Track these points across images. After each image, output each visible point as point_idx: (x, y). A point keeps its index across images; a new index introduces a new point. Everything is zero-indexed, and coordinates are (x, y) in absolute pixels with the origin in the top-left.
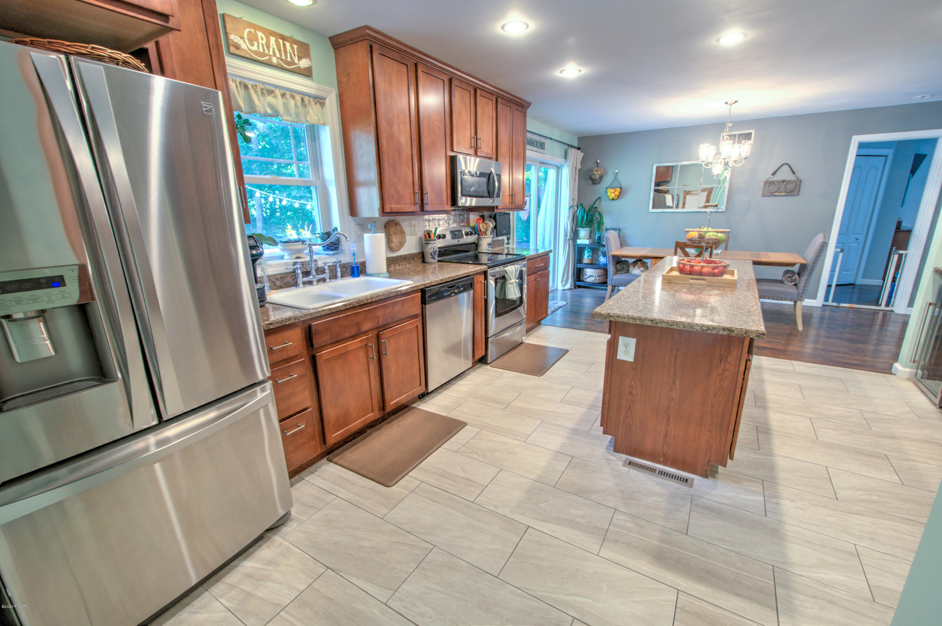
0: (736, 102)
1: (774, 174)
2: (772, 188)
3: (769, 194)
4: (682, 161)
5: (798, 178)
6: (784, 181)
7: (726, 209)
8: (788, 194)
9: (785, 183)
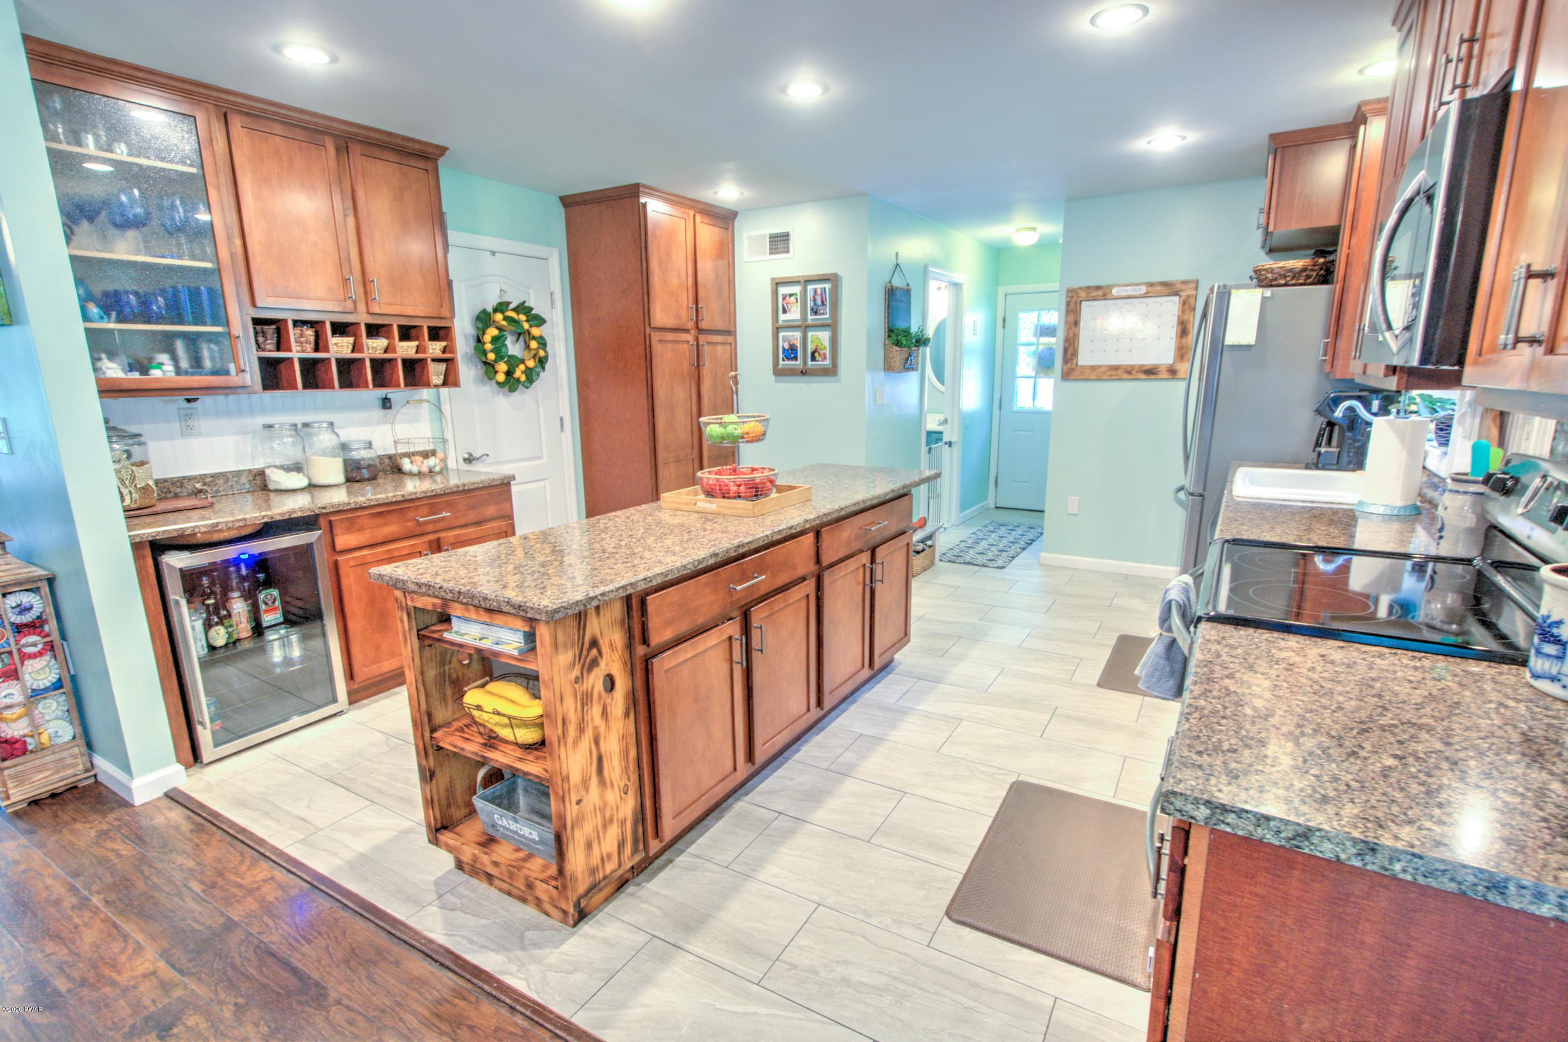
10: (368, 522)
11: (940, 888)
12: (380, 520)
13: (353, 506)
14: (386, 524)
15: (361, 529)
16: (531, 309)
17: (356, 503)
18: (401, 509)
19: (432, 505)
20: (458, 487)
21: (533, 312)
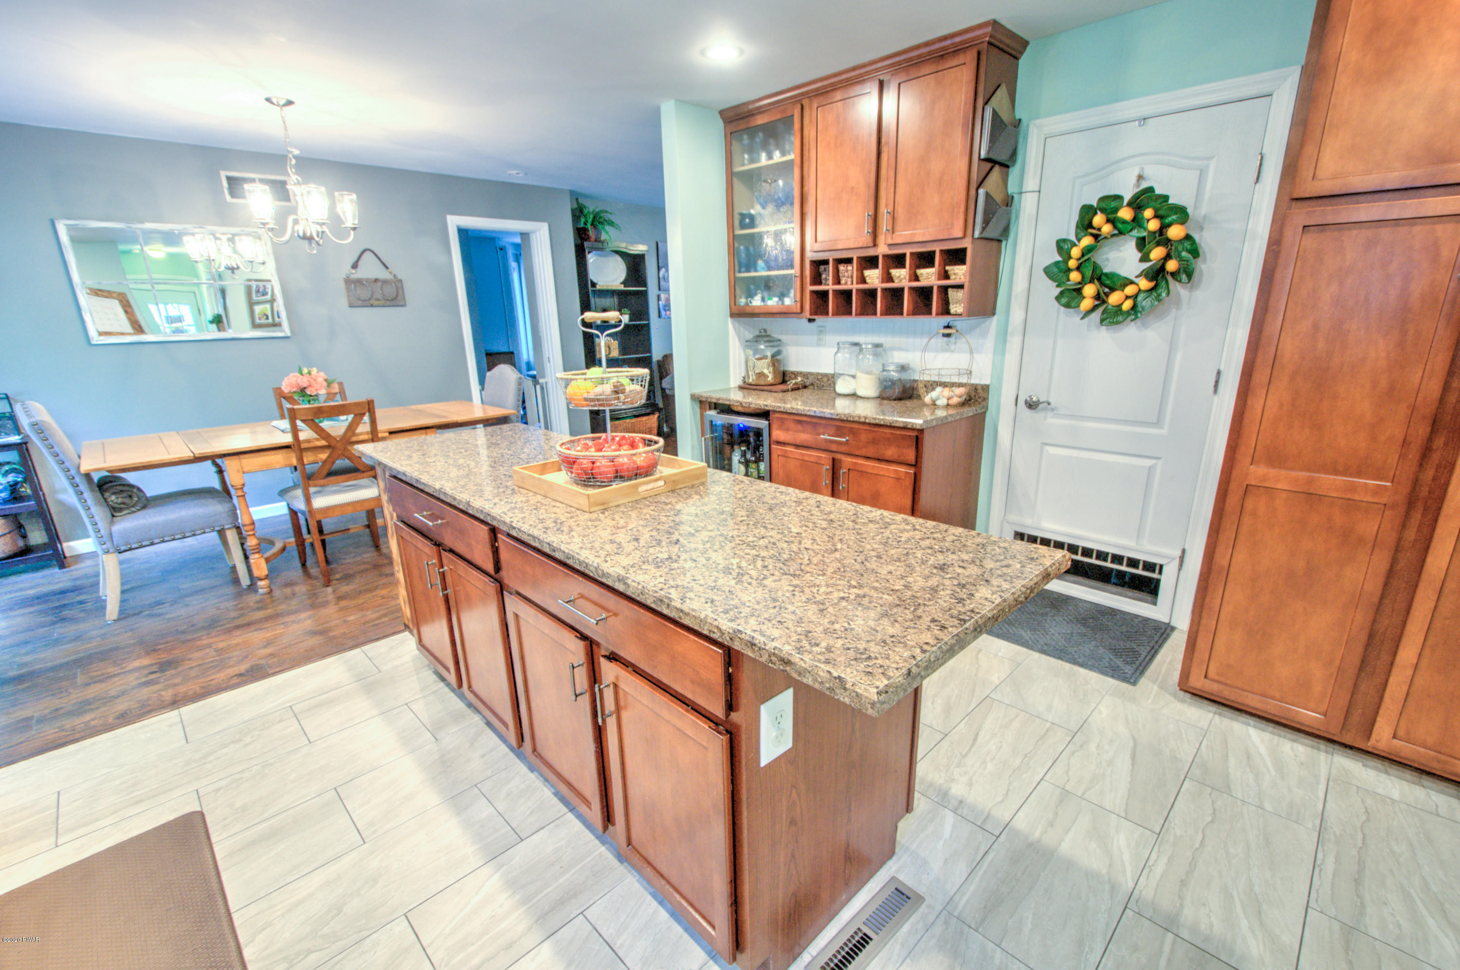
0: (290, 103)
1: (355, 266)
2: (364, 293)
3: (360, 303)
4: (142, 222)
5: (395, 276)
6: (376, 280)
7: (292, 331)
8: (388, 303)
9: (380, 284)
10: (792, 425)
11: (225, 819)
12: (800, 427)
13: (782, 409)
14: (803, 432)
15: (788, 430)
16: (1166, 198)
17: (784, 408)
18: (816, 423)
19: (839, 428)
20: (860, 417)
21: (1170, 201)
